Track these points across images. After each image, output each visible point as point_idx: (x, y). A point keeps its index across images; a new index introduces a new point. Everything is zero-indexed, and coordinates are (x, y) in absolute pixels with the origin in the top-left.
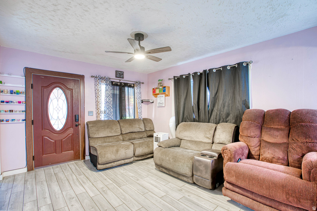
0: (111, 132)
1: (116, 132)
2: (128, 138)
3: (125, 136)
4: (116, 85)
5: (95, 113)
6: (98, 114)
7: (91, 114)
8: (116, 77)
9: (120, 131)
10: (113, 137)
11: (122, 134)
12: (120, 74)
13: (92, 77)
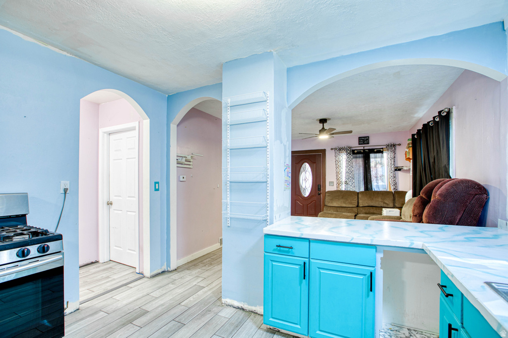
0: (344, 203)
1: (351, 203)
2: (364, 211)
3: (361, 209)
4: (359, 153)
5: (335, 183)
6: (339, 184)
7: (332, 184)
8: (359, 144)
9: (357, 203)
10: (346, 208)
11: (358, 206)
12: (364, 140)
13: (332, 149)
